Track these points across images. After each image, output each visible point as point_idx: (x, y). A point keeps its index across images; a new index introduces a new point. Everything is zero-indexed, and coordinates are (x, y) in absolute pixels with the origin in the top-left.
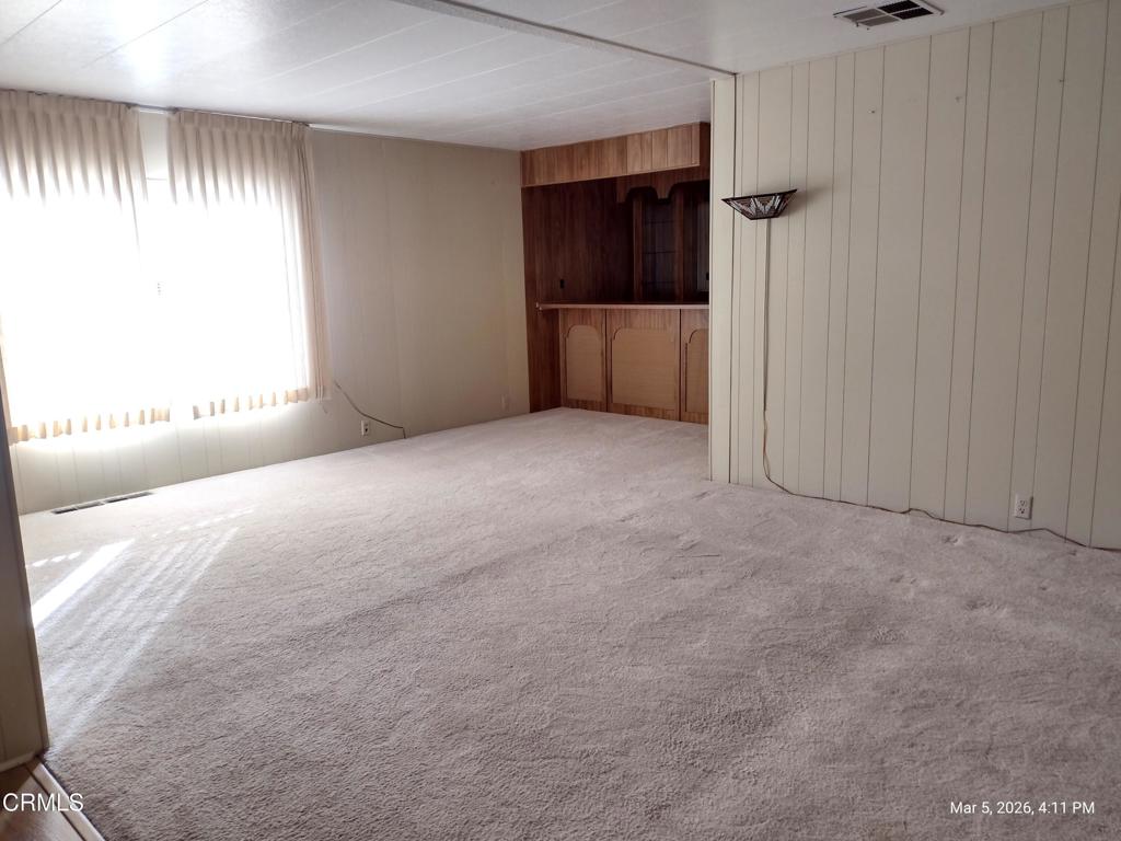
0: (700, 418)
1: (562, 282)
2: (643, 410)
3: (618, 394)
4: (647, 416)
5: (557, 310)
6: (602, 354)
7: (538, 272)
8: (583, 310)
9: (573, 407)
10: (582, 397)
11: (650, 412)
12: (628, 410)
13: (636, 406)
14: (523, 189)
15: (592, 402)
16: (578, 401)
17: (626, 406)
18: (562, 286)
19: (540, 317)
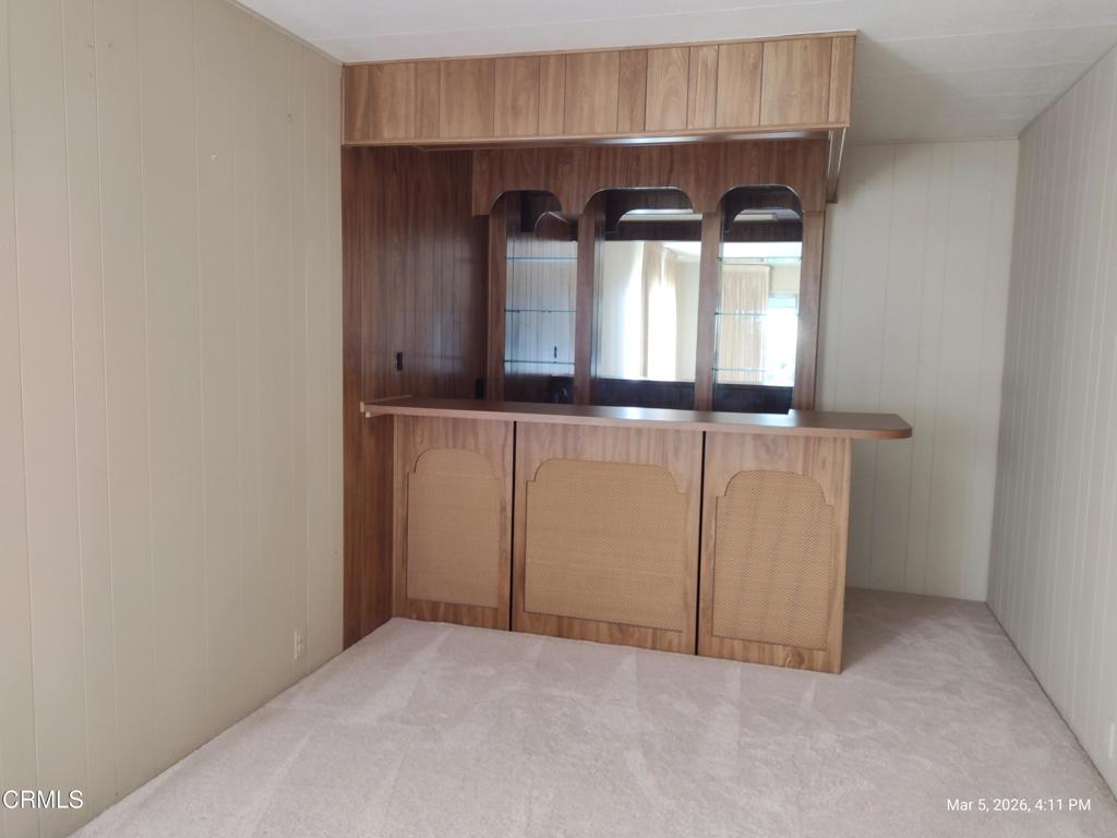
0: (746, 649)
1: (399, 356)
2: (604, 627)
3: (538, 593)
4: (612, 642)
5: (391, 416)
6: (503, 509)
7: (364, 331)
8: (456, 420)
9: (421, 618)
10: (444, 596)
11: (622, 634)
12: (564, 628)
13: (584, 621)
14: (344, 149)
15: (471, 608)
16: (435, 605)
17: (560, 618)
18: (400, 366)
19: (365, 430)
